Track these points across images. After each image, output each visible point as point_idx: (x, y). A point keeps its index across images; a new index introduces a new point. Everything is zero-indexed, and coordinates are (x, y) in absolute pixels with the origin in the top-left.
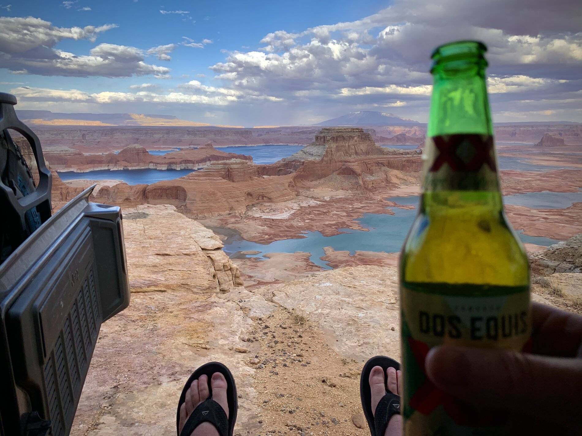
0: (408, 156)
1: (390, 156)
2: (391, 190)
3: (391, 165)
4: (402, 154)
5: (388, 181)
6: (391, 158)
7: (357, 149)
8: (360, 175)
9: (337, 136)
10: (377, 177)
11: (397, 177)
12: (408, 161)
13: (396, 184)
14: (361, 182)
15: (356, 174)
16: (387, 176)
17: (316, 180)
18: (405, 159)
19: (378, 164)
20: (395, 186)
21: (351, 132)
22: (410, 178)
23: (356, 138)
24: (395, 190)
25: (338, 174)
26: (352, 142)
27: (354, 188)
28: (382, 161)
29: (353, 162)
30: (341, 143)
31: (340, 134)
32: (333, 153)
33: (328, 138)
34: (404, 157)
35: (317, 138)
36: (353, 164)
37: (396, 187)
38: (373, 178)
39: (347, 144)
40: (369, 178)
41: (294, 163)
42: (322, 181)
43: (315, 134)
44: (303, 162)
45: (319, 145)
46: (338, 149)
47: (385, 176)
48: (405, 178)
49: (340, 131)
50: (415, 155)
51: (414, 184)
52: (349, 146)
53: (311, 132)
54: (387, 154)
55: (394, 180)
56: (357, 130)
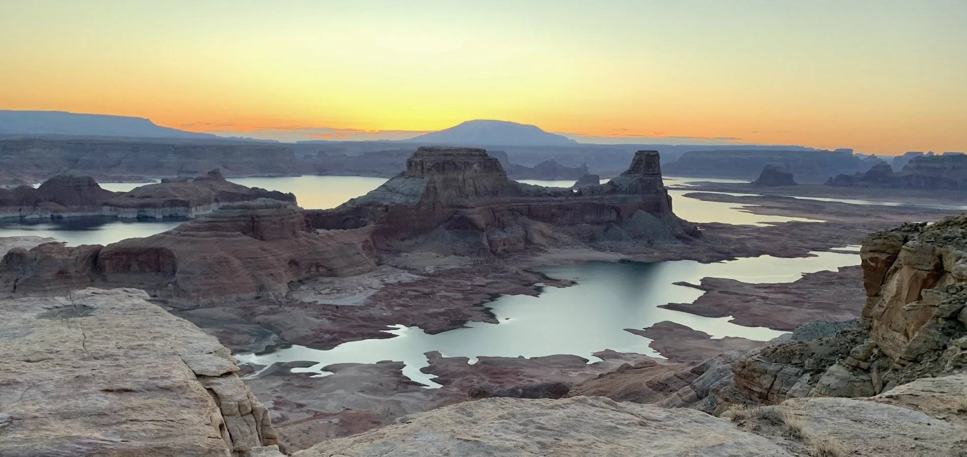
0: (559, 198)
1: (531, 199)
2: (534, 255)
3: (532, 214)
4: (550, 195)
5: (528, 241)
6: (533, 201)
7: (477, 185)
8: (483, 230)
9: (444, 162)
10: (513, 233)
11: (543, 234)
12: (560, 207)
13: (542, 245)
14: (486, 243)
15: (477, 228)
16: (526, 232)
17: (410, 238)
18: (553, 204)
19: (512, 211)
20: (539, 249)
21: (467, 155)
22: (562, 235)
23: (475, 166)
24: (539, 256)
25: (448, 228)
26: (469, 173)
27: (472, 252)
28: (519, 207)
29: (472, 208)
30: (451, 175)
31: (450, 158)
32: (438, 191)
33: (428, 164)
34: (553, 201)
35: (410, 164)
36: (471, 211)
37: (541, 251)
38: (504, 236)
39: (460, 177)
40: (499, 236)
41: (371, 208)
42: (420, 240)
43: (406, 158)
44: (387, 206)
45: (414, 176)
46: (446, 185)
47: (524, 232)
48: (556, 235)
49: (449, 152)
50: (570, 198)
51: (568, 245)
52: (464, 179)
53: (399, 154)
54: (527, 195)
55: (538, 239)
56: (478, 153)
